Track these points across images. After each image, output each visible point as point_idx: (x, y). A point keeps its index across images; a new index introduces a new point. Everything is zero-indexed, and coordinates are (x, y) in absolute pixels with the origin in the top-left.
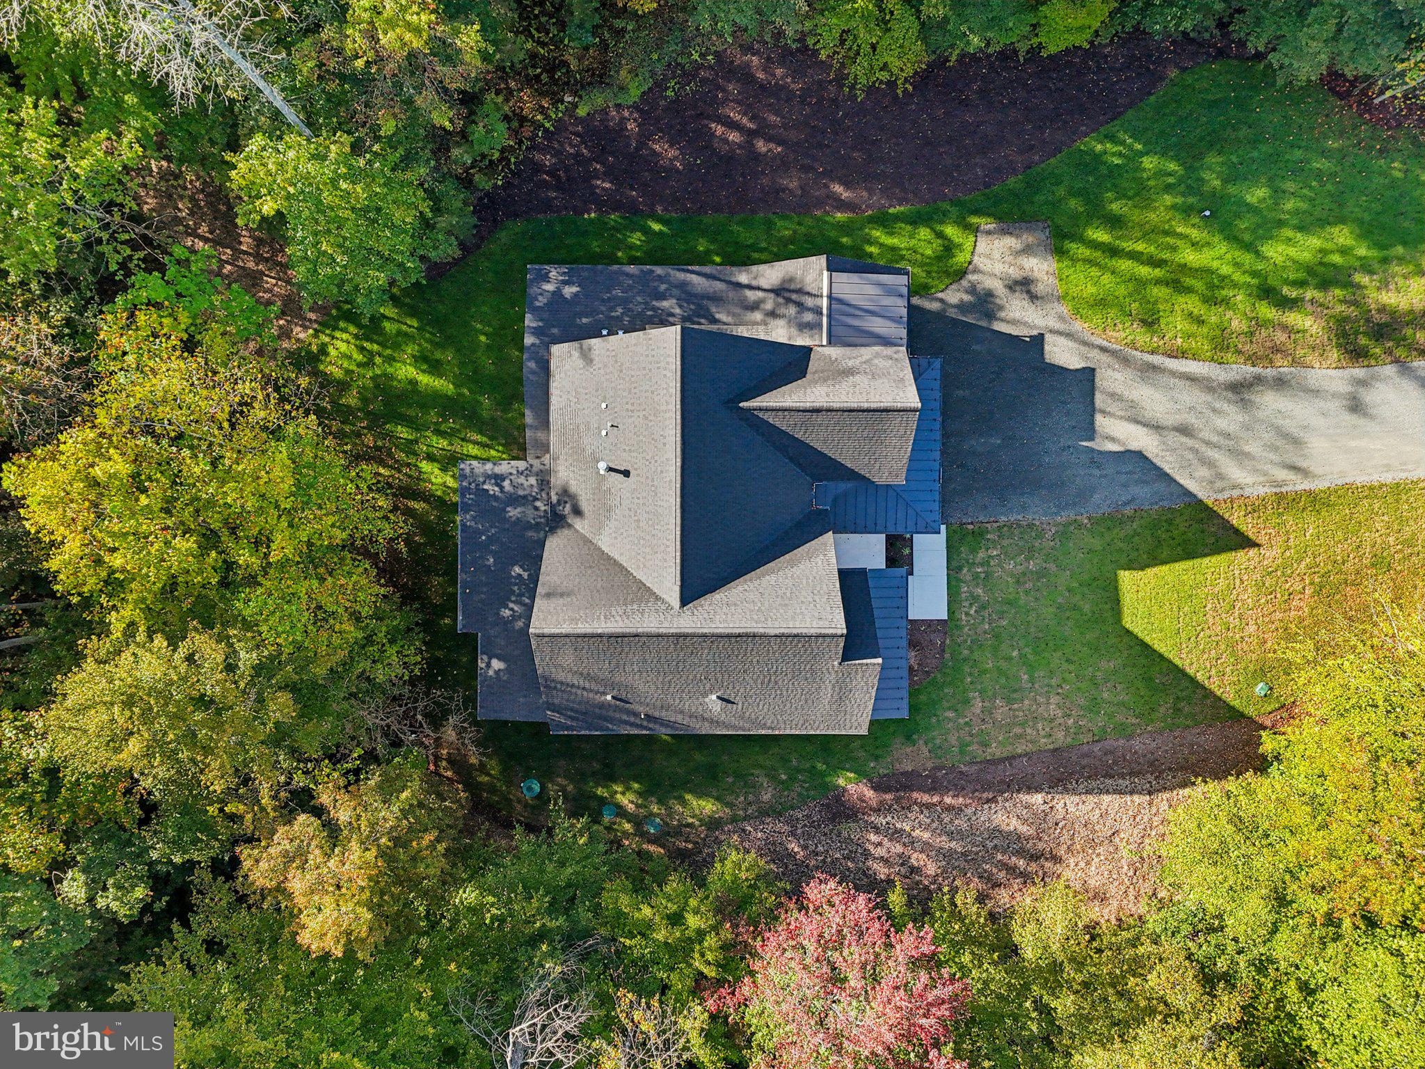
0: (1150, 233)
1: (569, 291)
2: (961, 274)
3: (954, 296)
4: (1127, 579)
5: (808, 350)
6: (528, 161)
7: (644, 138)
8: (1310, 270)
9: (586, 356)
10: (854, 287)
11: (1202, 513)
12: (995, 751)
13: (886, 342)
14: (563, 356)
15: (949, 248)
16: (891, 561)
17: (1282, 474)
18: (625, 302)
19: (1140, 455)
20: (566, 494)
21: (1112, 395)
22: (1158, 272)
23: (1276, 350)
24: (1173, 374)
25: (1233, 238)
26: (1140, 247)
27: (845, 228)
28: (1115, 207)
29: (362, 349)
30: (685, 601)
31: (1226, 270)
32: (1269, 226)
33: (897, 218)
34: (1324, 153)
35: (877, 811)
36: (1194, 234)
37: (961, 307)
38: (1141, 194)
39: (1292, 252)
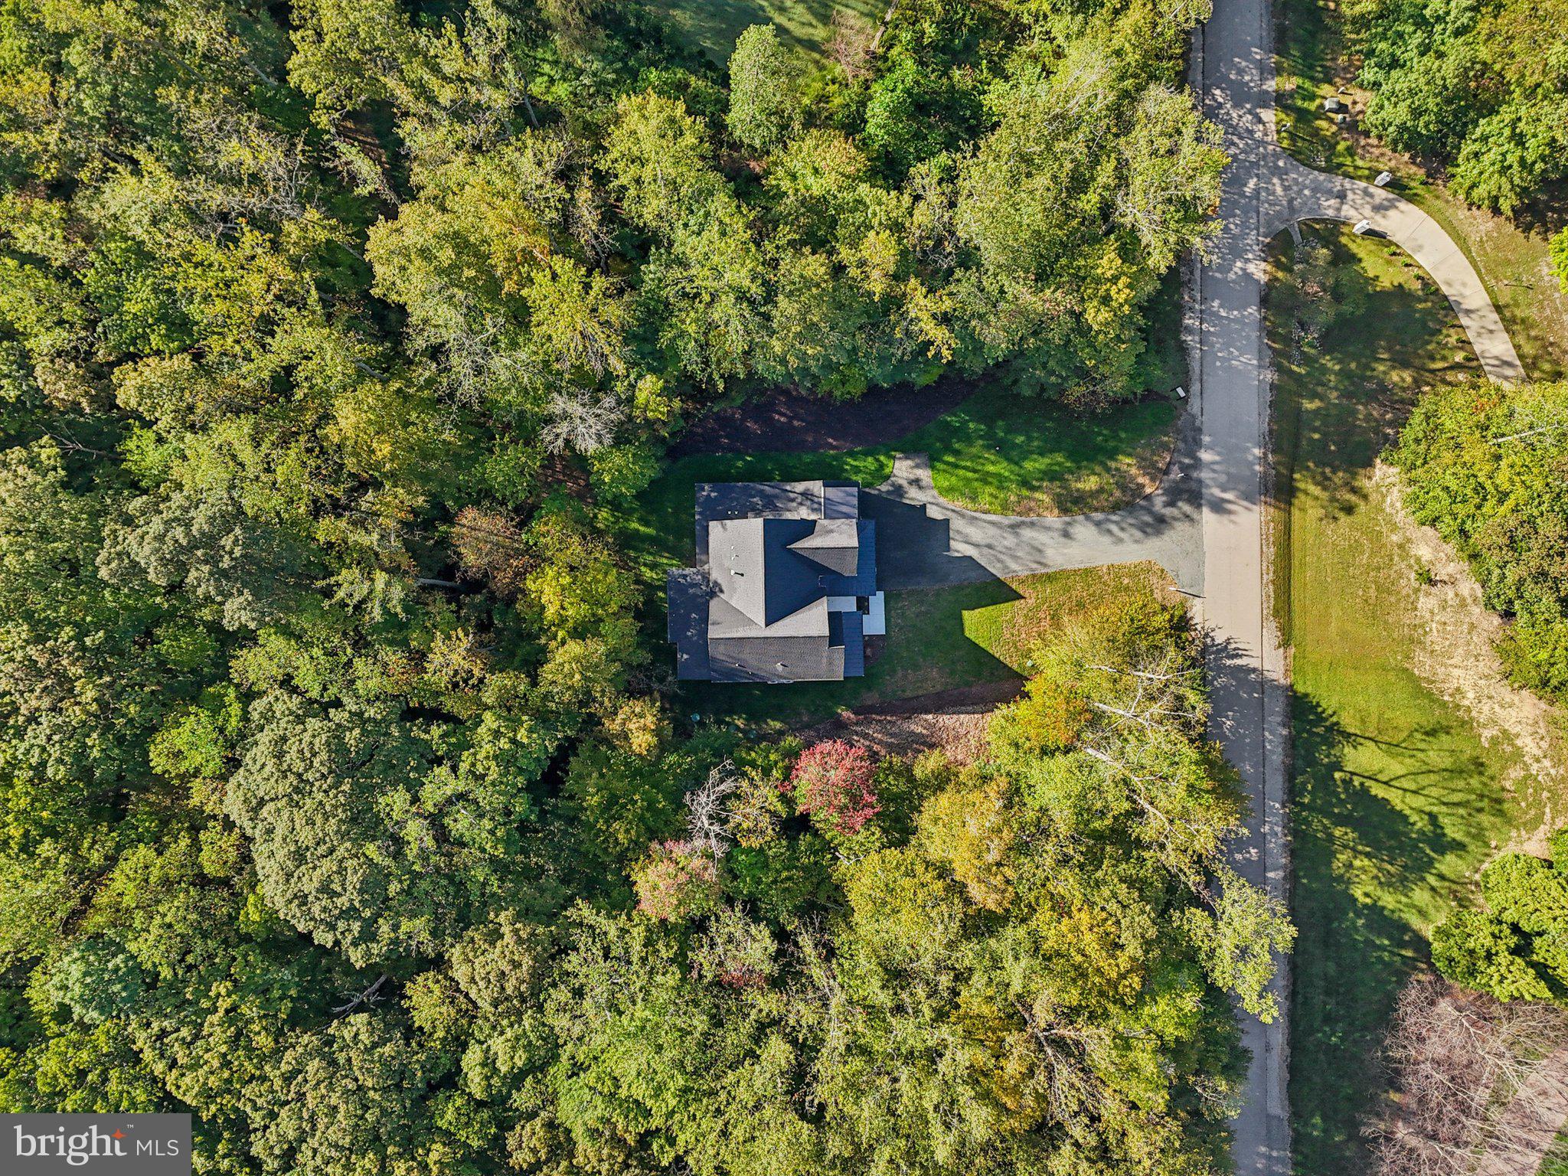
0: (975, 458)
1: (713, 495)
2: (888, 477)
3: (884, 488)
4: (966, 614)
5: (814, 522)
6: (691, 432)
7: (743, 420)
8: (1045, 473)
9: (724, 527)
10: (835, 493)
11: (1000, 583)
12: (909, 694)
13: (848, 516)
14: (714, 527)
15: (882, 466)
16: (859, 607)
17: (1034, 566)
18: (737, 499)
19: (970, 558)
20: (716, 583)
21: (958, 532)
22: (976, 476)
23: (1031, 509)
24: (985, 521)
25: (1010, 460)
26: (969, 464)
27: (835, 458)
28: (957, 446)
29: (613, 516)
30: (767, 625)
31: (1007, 474)
32: (1026, 454)
33: (858, 453)
34: (1051, 419)
35: (856, 724)
36: (992, 458)
37: (888, 492)
38: (968, 440)
39: (1037, 465)
